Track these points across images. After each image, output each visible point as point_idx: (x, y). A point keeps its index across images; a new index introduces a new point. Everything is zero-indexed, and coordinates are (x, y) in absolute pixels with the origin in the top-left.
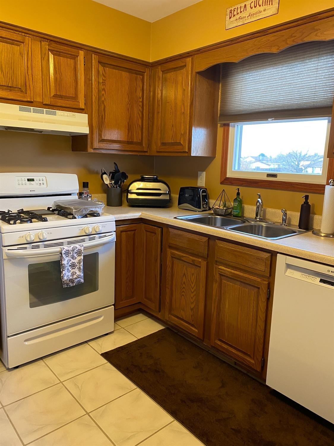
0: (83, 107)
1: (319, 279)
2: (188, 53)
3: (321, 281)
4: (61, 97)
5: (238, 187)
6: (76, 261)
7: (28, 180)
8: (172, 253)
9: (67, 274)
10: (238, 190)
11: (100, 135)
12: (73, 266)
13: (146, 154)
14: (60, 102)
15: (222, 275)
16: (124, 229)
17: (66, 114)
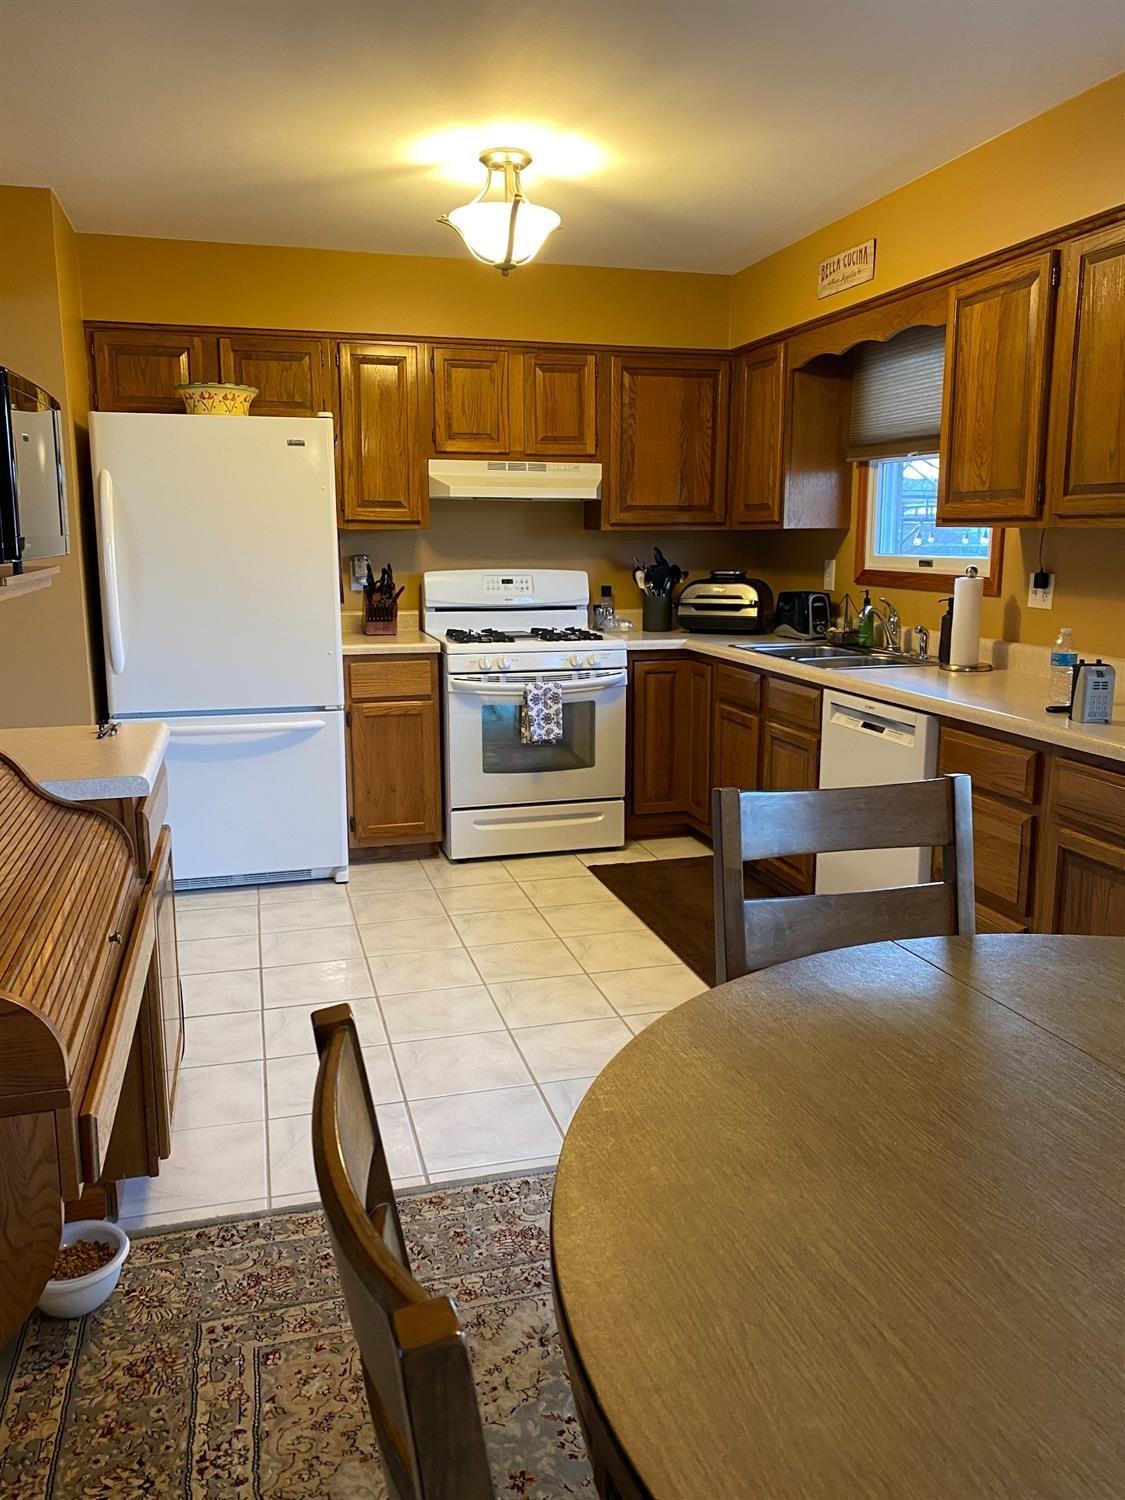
0: (593, 452)
1: (862, 723)
2: (779, 334)
3: (865, 725)
4: (555, 439)
5: (867, 588)
6: (552, 711)
7: (504, 582)
8: (721, 710)
9: (539, 731)
10: (867, 595)
11: (623, 498)
12: (547, 719)
13: (723, 528)
14: (553, 449)
15: (776, 738)
16: (653, 667)
17: (563, 468)
